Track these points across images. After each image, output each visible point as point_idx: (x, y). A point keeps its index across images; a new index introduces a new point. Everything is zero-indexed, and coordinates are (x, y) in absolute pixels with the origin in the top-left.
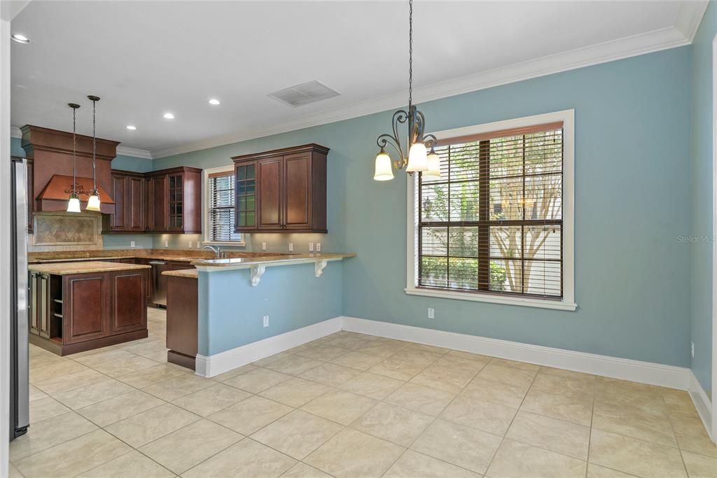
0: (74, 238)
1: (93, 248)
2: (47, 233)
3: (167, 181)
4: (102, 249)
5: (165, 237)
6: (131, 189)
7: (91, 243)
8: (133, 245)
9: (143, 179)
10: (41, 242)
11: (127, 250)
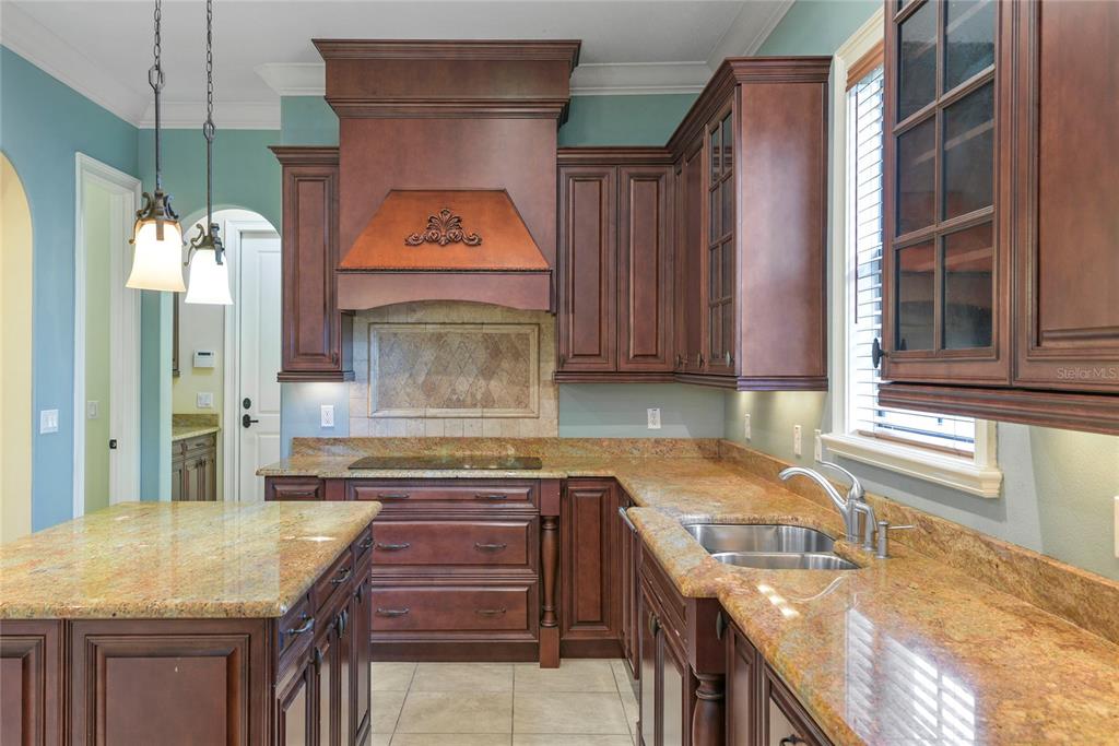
0: (473, 396)
1: (527, 430)
2: (403, 379)
3: (705, 156)
4: (554, 434)
7: (519, 412)
8: (654, 424)
10: (389, 406)
11: (634, 442)
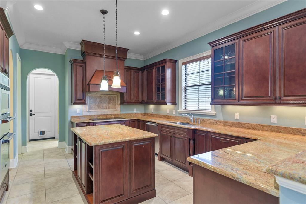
0: (106, 107)
1: (115, 113)
2: (94, 104)
3: (155, 71)
4: (120, 113)
5: (152, 106)
6: (134, 78)
7: (114, 110)
8: (135, 111)
9: (140, 72)
10: (91, 109)
11: (132, 114)
